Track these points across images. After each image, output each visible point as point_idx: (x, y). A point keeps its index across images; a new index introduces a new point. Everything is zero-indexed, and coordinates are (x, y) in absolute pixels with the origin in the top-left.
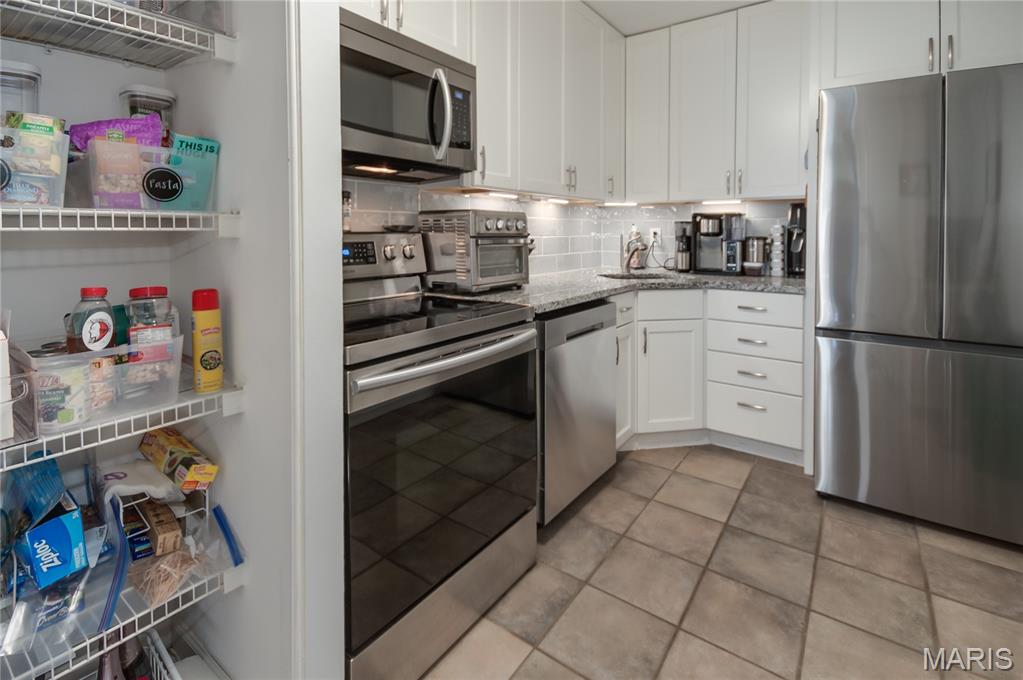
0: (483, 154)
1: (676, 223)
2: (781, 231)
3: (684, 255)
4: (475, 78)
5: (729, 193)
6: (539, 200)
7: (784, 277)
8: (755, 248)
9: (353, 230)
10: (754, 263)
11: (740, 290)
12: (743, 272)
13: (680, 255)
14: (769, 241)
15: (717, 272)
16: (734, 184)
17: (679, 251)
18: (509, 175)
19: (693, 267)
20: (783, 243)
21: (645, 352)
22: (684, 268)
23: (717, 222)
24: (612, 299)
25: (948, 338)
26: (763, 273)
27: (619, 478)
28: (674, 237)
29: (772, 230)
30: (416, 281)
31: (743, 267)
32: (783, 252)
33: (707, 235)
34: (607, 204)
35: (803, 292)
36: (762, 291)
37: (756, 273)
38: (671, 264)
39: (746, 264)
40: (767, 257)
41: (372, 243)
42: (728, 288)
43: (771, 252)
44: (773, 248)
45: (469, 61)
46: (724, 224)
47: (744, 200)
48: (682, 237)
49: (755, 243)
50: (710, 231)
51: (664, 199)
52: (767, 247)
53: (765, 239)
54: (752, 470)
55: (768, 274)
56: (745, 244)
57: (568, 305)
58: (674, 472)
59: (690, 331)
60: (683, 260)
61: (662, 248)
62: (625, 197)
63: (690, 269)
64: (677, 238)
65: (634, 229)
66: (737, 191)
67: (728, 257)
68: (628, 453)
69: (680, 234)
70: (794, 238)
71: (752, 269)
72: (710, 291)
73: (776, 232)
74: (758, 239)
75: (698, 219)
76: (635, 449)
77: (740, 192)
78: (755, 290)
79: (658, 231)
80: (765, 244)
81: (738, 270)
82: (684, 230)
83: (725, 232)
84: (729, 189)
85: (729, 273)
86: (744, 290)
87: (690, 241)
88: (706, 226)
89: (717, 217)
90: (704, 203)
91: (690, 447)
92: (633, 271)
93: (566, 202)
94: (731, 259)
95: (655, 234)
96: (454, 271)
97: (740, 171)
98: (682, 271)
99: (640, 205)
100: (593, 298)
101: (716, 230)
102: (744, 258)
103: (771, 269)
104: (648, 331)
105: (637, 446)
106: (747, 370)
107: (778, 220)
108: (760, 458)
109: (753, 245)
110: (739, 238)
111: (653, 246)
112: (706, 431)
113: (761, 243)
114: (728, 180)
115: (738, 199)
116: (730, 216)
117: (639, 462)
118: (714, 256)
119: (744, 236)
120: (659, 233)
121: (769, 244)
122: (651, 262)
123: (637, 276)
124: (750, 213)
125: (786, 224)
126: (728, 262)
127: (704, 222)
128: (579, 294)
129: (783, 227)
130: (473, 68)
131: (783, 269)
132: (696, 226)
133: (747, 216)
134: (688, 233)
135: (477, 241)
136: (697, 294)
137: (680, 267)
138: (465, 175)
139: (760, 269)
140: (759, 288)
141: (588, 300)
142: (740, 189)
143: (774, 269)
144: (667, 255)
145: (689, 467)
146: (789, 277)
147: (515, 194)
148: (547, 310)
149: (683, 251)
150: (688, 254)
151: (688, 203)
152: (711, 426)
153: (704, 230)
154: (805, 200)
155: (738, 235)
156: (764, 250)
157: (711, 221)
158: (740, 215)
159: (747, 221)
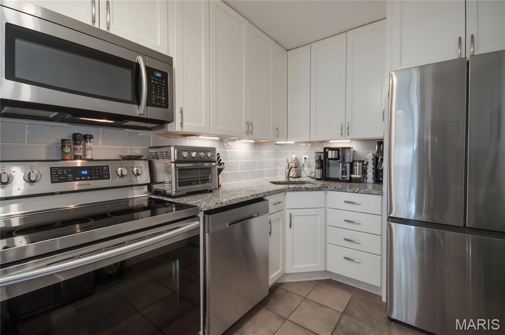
0: (181, 112)
1: (316, 152)
2: (372, 157)
3: (319, 170)
4: (172, 65)
5: (342, 136)
6: (235, 140)
7: (374, 183)
8: (358, 167)
9: (94, 158)
10: (357, 175)
11: (345, 192)
12: (351, 180)
13: (317, 170)
14: (365, 163)
15: (336, 180)
16: (345, 131)
17: (317, 168)
18: (203, 125)
19: (325, 177)
20: (373, 164)
21: (290, 227)
22: (319, 178)
23: (337, 152)
24: (266, 198)
25: (470, 226)
26: (362, 181)
27: (272, 302)
28: (314, 160)
29: (367, 156)
30: (146, 188)
31: (350, 177)
32: (373, 169)
33: (331, 159)
34: (278, 143)
35: (381, 194)
36: (358, 192)
37: (358, 181)
38: (313, 175)
39: (352, 176)
40: (364, 172)
41: (108, 166)
42: (339, 190)
43: (367, 169)
44: (368, 167)
45: (167, 54)
46: (341, 152)
47: (352, 140)
48: (318, 160)
49: (358, 164)
50: (333, 157)
51: (308, 140)
52: (364, 166)
53: (364, 161)
54: (352, 297)
55: (365, 181)
56: (352, 165)
57: (230, 204)
58: (305, 298)
59: (318, 215)
60: (318, 173)
61: (309, 166)
62: (287, 139)
63: (322, 178)
64: (316, 161)
65: (294, 156)
66: (347, 134)
67: (343, 171)
68: (282, 284)
69: (318, 159)
70: (379, 161)
71: (356, 179)
72: (329, 192)
73: (369, 157)
74: (359, 161)
75: (327, 150)
76: (286, 282)
77: (348, 135)
78: (354, 192)
79: (307, 157)
80: (363, 165)
81: (348, 179)
82: (320, 157)
83: (341, 158)
84: (342, 134)
85: (343, 181)
86: (348, 192)
87: (323, 163)
88: (331, 155)
89: (337, 149)
90: (331, 142)
91: (318, 280)
92: (291, 179)
93: (253, 141)
94: (344, 173)
95: (305, 158)
96: (164, 183)
97: (348, 123)
98: (318, 179)
99: (297, 143)
100: (252, 198)
101: (337, 157)
102: (352, 172)
103: (367, 178)
104: (292, 215)
105: (287, 280)
106: (349, 239)
107: (371, 151)
108: (358, 289)
109: (356, 166)
110: (349, 161)
111: (304, 165)
112: (326, 272)
113: (361, 164)
114: (342, 129)
115: (348, 139)
116: (344, 149)
117: (286, 291)
118: (336, 171)
119: (352, 160)
120: (307, 158)
121: (365, 165)
122: (303, 174)
123: (294, 183)
124: (355, 146)
125: (375, 153)
126: (342, 175)
127: (330, 152)
128: (242, 196)
129: (373, 155)
130: (171, 59)
131: (373, 179)
132: (326, 154)
133: (354, 149)
134: (322, 158)
135: (175, 165)
136: (321, 193)
137: (317, 177)
138: (169, 124)
139: (360, 179)
140: (356, 191)
141: (246, 199)
142: (348, 133)
143: (368, 179)
144: (312, 170)
145: (314, 296)
146: (376, 183)
147: (218, 137)
148: (212, 208)
149: (318, 169)
150: (321, 170)
151: (322, 142)
152: (329, 269)
153: (330, 156)
154: (383, 139)
155: (348, 159)
156: (363, 168)
157: (333, 152)
158: (349, 148)
159: (354, 151)
